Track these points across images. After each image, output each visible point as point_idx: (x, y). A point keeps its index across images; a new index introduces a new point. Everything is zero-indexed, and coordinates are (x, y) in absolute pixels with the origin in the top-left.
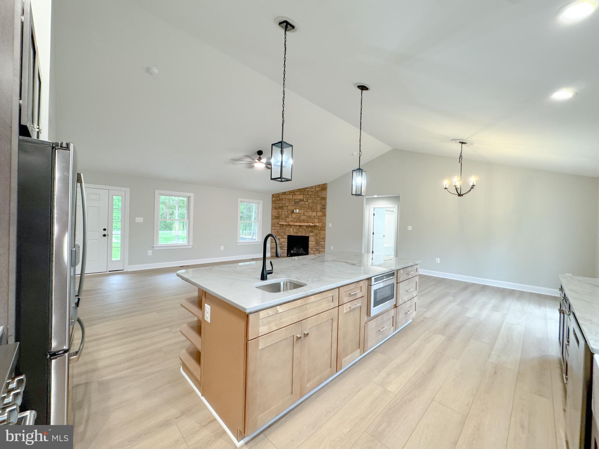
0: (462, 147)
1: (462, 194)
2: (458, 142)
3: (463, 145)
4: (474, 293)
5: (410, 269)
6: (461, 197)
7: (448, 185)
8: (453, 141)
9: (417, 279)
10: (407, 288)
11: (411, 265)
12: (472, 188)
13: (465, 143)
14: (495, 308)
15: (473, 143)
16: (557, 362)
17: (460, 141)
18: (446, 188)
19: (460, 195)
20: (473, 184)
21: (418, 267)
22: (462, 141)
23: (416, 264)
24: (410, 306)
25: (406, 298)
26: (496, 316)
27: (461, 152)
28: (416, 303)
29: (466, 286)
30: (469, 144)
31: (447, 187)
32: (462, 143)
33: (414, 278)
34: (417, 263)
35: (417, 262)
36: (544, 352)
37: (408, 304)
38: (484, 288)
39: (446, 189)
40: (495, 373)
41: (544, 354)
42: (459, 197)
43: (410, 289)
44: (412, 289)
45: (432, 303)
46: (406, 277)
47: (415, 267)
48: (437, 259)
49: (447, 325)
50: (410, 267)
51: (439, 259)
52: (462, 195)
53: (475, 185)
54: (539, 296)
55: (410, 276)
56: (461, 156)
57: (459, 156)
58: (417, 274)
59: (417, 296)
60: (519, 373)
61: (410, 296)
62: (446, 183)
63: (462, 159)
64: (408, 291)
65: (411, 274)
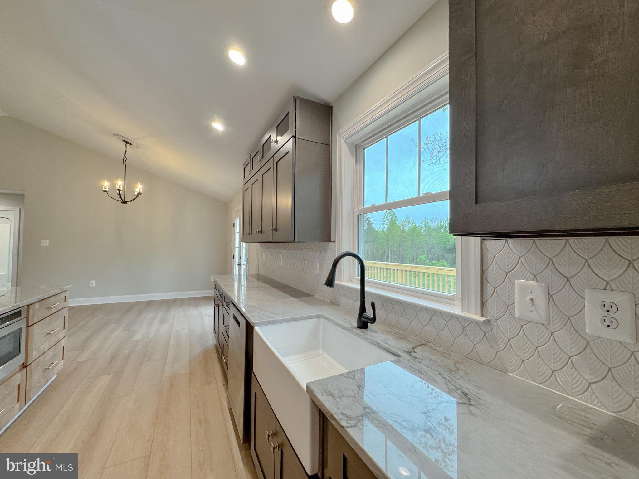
0: (126, 146)
1: (126, 200)
2: (121, 139)
3: (128, 145)
4: (140, 312)
5: (53, 299)
6: (125, 204)
7: (108, 187)
8: (115, 136)
9: (66, 312)
10: (47, 330)
11: (54, 294)
12: (137, 196)
13: (130, 144)
14: (163, 321)
15: (139, 147)
16: (214, 348)
17: (123, 139)
18: (105, 191)
19: (124, 202)
20: (140, 191)
21: (67, 294)
22: (127, 140)
23: (64, 290)
24: (54, 356)
25: (45, 346)
26: (165, 328)
27: (125, 152)
28: (63, 347)
29: (131, 307)
30: (134, 146)
31: (107, 189)
32: (127, 143)
33: (60, 311)
34: (66, 290)
35: (65, 288)
36: (205, 345)
37: (50, 353)
38: (149, 303)
39: (106, 193)
40: (172, 385)
41: (205, 346)
42: (123, 204)
43: (52, 331)
44: (58, 329)
45: (88, 339)
46: (46, 313)
47: (62, 296)
48: (91, 281)
49: (113, 359)
50: (54, 297)
51: (94, 282)
52: (126, 202)
53: (141, 193)
54: (195, 298)
55: (54, 311)
56: (125, 157)
57: (123, 156)
58: (65, 304)
59: (67, 337)
60: (190, 373)
61: (53, 341)
62: (106, 184)
63: (126, 161)
64: (50, 334)
65: (54, 307)
